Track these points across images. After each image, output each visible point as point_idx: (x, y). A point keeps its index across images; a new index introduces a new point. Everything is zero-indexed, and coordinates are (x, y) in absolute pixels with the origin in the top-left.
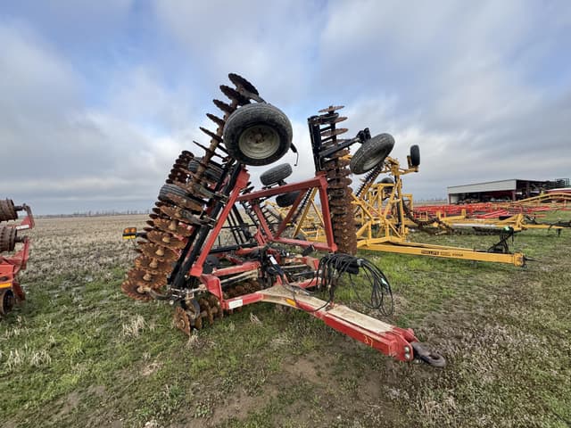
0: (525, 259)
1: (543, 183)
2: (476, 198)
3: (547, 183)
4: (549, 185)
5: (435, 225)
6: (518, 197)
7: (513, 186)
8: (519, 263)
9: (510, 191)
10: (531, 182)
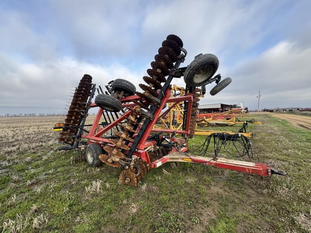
0: (252, 135)
1: (229, 106)
2: (206, 111)
3: (231, 106)
4: (231, 107)
5: (204, 122)
6: (222, 112)
7: (219, 107)
8: (250, 136)
9: (218, 109)
10: (225, 105)
